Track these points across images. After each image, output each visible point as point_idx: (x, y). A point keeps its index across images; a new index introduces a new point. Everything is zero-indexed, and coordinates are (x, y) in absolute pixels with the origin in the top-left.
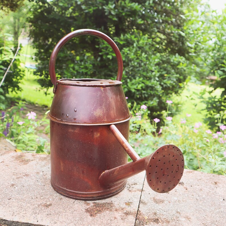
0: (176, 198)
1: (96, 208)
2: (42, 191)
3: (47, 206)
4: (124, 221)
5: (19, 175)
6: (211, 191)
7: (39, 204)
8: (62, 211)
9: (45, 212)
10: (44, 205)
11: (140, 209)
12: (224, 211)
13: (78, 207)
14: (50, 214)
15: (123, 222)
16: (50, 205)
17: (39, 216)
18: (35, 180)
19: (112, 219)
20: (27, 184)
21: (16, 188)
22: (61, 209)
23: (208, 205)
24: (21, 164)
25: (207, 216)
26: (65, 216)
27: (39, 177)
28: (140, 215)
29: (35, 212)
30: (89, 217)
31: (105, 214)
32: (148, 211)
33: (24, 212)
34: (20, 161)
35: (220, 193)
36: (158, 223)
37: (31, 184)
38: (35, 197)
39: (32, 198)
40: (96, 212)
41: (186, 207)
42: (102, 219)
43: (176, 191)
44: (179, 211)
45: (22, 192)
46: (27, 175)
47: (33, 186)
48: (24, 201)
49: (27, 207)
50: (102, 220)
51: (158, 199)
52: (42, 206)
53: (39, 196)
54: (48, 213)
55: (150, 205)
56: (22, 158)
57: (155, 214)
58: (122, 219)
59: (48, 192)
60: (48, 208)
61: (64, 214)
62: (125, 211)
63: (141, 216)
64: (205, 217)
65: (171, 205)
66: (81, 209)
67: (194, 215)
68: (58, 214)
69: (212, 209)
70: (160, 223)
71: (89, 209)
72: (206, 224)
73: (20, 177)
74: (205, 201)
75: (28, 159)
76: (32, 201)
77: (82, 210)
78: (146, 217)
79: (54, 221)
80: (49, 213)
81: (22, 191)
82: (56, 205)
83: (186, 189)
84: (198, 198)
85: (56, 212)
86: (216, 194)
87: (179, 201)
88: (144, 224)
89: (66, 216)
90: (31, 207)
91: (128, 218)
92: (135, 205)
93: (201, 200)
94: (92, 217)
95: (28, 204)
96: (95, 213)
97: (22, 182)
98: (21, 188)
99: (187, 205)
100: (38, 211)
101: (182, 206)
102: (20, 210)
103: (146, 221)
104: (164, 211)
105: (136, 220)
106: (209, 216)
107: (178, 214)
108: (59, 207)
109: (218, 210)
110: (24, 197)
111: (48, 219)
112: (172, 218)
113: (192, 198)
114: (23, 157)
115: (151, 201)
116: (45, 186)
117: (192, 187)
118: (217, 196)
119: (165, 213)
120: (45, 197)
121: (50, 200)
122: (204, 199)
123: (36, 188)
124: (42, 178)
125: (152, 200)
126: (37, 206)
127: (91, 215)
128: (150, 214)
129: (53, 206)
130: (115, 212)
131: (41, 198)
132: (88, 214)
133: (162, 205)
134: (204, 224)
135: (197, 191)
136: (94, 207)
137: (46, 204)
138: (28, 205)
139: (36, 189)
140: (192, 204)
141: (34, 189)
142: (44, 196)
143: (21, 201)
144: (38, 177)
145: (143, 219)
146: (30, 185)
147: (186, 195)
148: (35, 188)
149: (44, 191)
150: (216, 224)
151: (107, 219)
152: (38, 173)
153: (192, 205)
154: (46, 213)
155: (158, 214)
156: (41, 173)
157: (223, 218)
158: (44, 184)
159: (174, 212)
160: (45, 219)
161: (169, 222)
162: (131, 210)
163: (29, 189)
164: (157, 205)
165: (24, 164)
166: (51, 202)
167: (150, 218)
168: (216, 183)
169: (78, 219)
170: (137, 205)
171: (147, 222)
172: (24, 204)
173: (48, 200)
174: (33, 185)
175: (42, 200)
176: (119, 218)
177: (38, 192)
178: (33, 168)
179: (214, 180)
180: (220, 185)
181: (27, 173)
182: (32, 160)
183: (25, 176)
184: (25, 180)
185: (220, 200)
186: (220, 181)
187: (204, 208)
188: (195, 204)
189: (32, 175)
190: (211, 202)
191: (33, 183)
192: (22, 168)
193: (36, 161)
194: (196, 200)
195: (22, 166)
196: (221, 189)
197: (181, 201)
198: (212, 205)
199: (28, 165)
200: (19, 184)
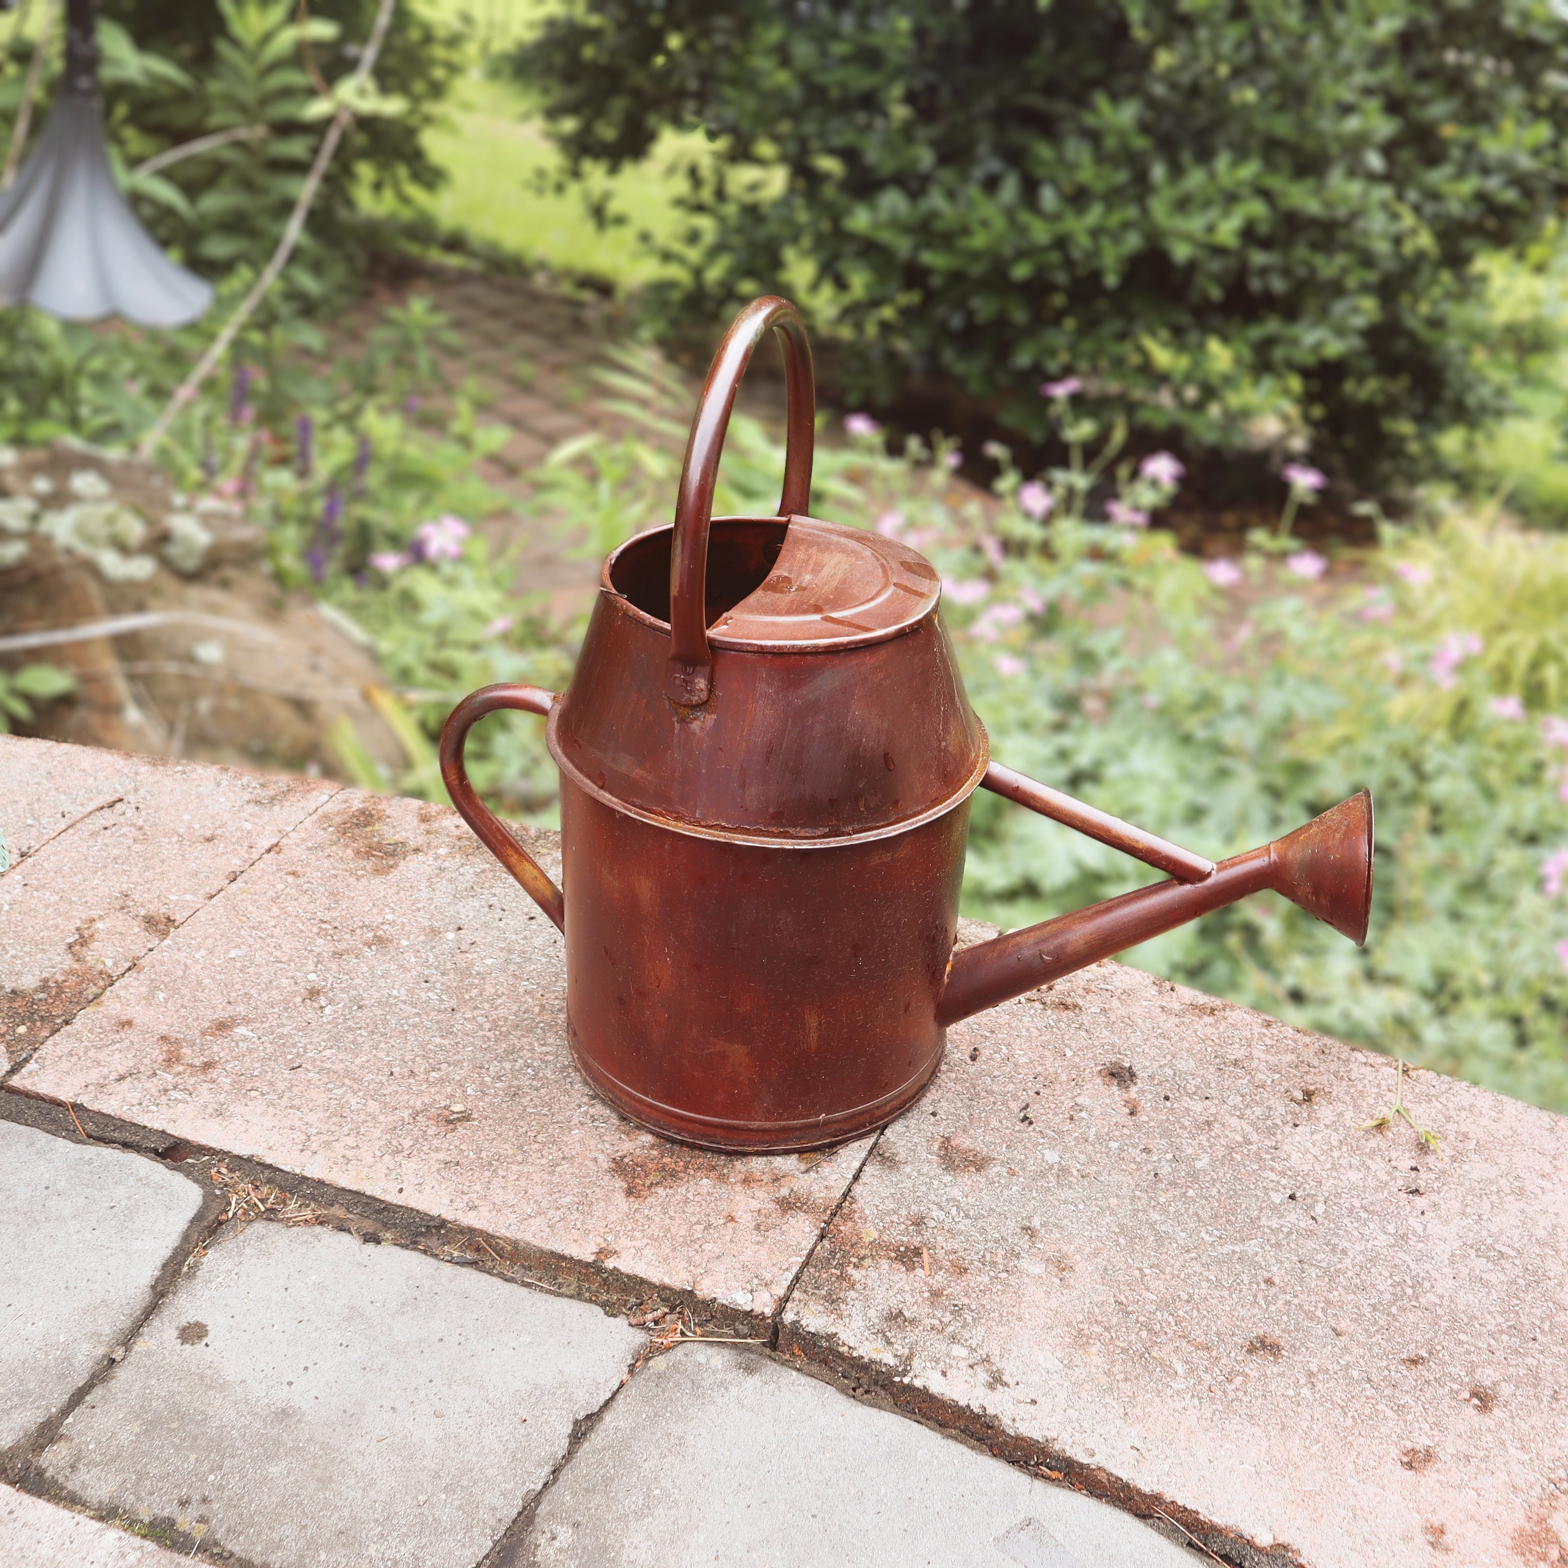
0: (1052, 1157)
1: (663, 1157)
2: (438, 1040)
3: (451, 1121)
4: (762, 1239)
5: (348, 936)
6: (1254, 1137)
7: (419, 1106)
8: (510, 1152)
9: (437, 1150)
10: (439, 1115)
11: (858, 1189)
12: (1256, 1254)
13: (582, 1142)
14: (457, 1164)
15: (758, 1243)
16: (466, 1117)
17: (409, 1166)
18: (415, 973)
19: (712, 1220)
20: (376, 995)
21: (328, 1010)
22: (506, 1146)
23: (1197, 1214)
24: (360, 873)
25: (1157, 1266)
26: (517, 1180)
27: (436, 957)
28: (848, 1218)
29: (394, 1143)
30: (619, 1198)
31: (690, 1196)
32: (892, 1206)
33: (351, 1141)
34: (358, 853)
35: (1295, 1161)
36: (911, 1268)
37: (395, 993)
38: (406, 1072)
39: (392, 1074)
40: (652, 1178)
41: (1081, 1207)
42: (671, 1218)
43: (1072, 1118)
44: (1036, 1223)
45: (351, 1037)
46: (380, 941)
47: (403, 1007)
48: (356, 1087)
49: (363, 1117)
50: (667, 1221)
51: (965, 1146)
52: (429, 1119)
53: (421, 1067)
54: (449, 1159)
55: (915, 1174)
56: (369, 829)
57: (919, 1222)
58: (758, 1227)
59: (464, 1047)
60: (453, 1130)
61: (515, 1168)
62: (784, 1192)
63: (850, 1224)
64: (1147, 1271)
65: (1015, 1188)
66: (594, 1154)
67: (1096, 1255)
68: (490, 1164)
69: (1203, 1234)
70: (919, 1272)
71: (626, 1160)
72: (1130, 1309)
73: (347, 951)
74: (1191, 1193)
75: (398, 838)
76: (390, 1089)
77: (595, 1160)
78: (870, 1234)
79: (466, 1198)
80: (454, 1156)
81: (350, 1029)
82: (491, 1122)
83: (1132, 1113)
84: (1165, 1170)
85: (483, 1155)
86: (1273, 1159)
87: (1064, 1171)
88: (850, 1262)
89: (523, 1182)
90: (382, 1118)
91: (785, 1227)
92: (844, 1165)
93: (1173, 1184)
94: (632, 1199)
95: (370, 1102)
96: (648, 1183)
97: (357, 981)
98: (347, 1012)
99: (1089, 1198)
100: (407, 1143)
101: (1065, 1202)
102: (333, 1128)
103: (863, 1252)
104: (967, 1216)
105: (822, 1237)
106: (1168, 1270)
107: (1027, 1237)
108: (500, 1135)
109: (1228, 1248)
110: (358, 1061)
111: (444, 1186)
112: (988, 1255)
113: (1134, 1166)
114: (377, 827)
115: (924, 1155)
116: (458, 1015)
117: (1168, 1104)
118: (1272, 1170)
119: (964, 1224)
120: (448, 1074)
121: (469, 1091)
122: (1196, 1179)
123: (417, 1019)
124: (449, 965)
125: (936, 1147)
126: (406, 1114)
127: (630, 1192)
128: (895, 1218)
129: (476, 1123)
130: (738, 1188)
131: (432, 1079)
132: (620, 1184)
133: (970, 1182)
134: (1121, 1303)
135: (1183, 1127)
136: (655, 1153)
137: (447, 1113)
138: (373, 1106)
139: (414, 1026)
140: (1117, 1196)
141: (406, 1028)
142: (444, 1066)
143: (343, 1085)
144: (431, 959)
145: (854, 1240)
146: (392, 1001)
147: (1114, 1145)
148: (410, 1022)
149: (446, 1042)
150: (1181, 1313)
151: (694, 1220)
152: (434, 932)
153: (1113, 1201)
154: (442, 1156)
155: (932, 1224)
156: (451, 936)
157: (1229, 1289)
158: (453, 1003)
159: (1012, 1225)
160: (434, 1183)
161: (966, 1270)
162: (815, 1187)
163: (386, 1022)
164: (947, 1178)
165: (377, 872)
166: (469, 1105)
167: (886, 1238)
168: (1309, 1096)
169: (568, 1199)
170: (848, 1168)
171: (863, 1258)
172: (353, 1102)
173: (459, 1092)
174: (405, 1002)
175: (433, 1090)
176: (745, 1220)
177: (422, 1046)
178: (417, 900)
179: (1307, 1078)
180: (1324, 1111)
181: (385, 927)
182: (417, 850)
183: (374, 948)
184: (372, 969)
185: (1272, 1194)
186: (1339, 1090)
187: (1164, 1228)
188: (1133, 1198)
189: (404, 943)
190: (1219, 1201)
191: (403, 991)
192: (363, 898)
193: (437, 858)
194: (1151, 1177)
195: (363, 880)
196: (1317, 1137)
197: (1075, 1173)
198: (1215, 1217)
199: (394, 876)
200: (342, 990)
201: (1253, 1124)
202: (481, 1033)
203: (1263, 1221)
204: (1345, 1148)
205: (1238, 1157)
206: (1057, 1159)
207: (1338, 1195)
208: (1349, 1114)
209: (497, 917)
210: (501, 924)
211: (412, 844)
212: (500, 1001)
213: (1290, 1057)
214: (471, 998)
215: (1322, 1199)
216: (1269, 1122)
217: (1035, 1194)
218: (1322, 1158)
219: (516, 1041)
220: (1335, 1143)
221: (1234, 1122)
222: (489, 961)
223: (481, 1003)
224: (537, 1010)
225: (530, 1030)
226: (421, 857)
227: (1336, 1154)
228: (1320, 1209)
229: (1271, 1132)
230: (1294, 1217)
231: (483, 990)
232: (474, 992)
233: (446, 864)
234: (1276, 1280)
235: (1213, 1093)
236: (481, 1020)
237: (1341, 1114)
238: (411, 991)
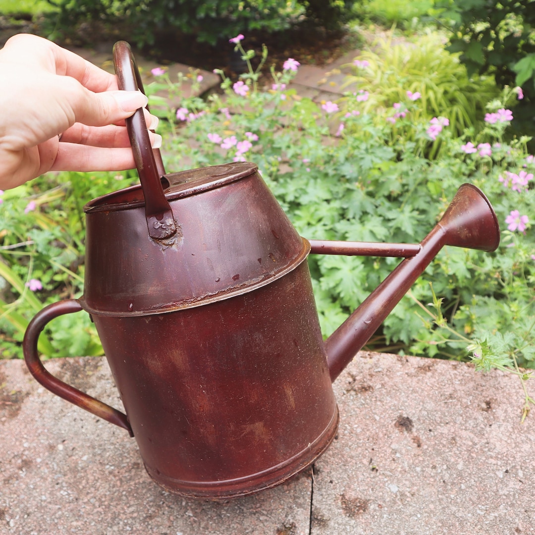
0: (394, 488)
2: (75, 523)
5: (8, 466)
6: (476, 440)
12: (506, 514)
18: (50, 480)
20: (34, 503)
21: (12, 524)
23: (470, 499)
24: (3, 419)
27: (58, 465)
35: (499, 448)
37: (44, 498)
41: (419, 516)
43: (394, 460)
46: (27, 464)
47: (50, 506)
51: (353, 497)
59: (90, 523)
65: (385, 516)
69: (479, 512)
74: (463, 487)
75: (16, 389)
83: (419, 446)
84: (447, 477)
86: (489, 451)
93: (453, 484)
97: (22, 496)
98: (22, 521)
99: (420, 509)
101: (411, 515)
109: (492, 516)
113: (432, 480)
115: (336, 511)
116: (80, 502)
117: (432, 433)
118: (492, 457)
122: (462, 478)
123: (60, 513)
125: (340, 503)
133: (363, 521)
135: (444, 446)
139: (59, 518)
140: (432, 502)
141: (56, 521)
144: (55, 467)
146: (43, 504)
147: (418, 469)
148: (57, 515)
153: (432, 506)
156: (61, 447)
158: (76, 494)
163: (44, 520)
164: (352, 522)
165: (12, 416)
168: (489, 405)
174: (50, 503)
178: (37, 428)
179: (484, 393)
180: (499, 412)
181: (26, 453)
182: (28, 394)
183: (24, 470)
184: (27, 485)
185: (497, 473)
186: (499, 396)
187: (460, 515)
188: (440, 500)
189: (39, 460)
190: (477, 487)
191: (48, 496)
192: (9, 437)
193: (39, 396)
194: (442, 484)
195: (6, 424)
196: (502, 429)
197: (408, 495)
198: (479, 498)
199: (21, 416)
200: (16, 506)
201: (472, 432)
202: (95, 510)
203: (501, 492)
204: (516, 431)
205: (474, 455)
206: (397, 489)
207: (525, 462)
208: (510, 409)
209: (80, 425)
210: (83, 430)
211: (24, 391)
212: (98, 484)
213: (471, 384)
214: (84, 487)
215: (518, 467)
216: (478, 428)
217: (395, 516)
218: (509, 441)
219: (115, 510)
220: (511, 430)
221: (464, 434)
222: (85, 458)
223: (89, 489)
224: (118, 483)
225: (120, 499)
226: (31, 398)
227: (514, 436)
228: (520, 473)
229: (481, 434)
230: (513, 485)
231: (88, 480)
232: (84, 482)
233: (45, 399)
234: (521, 528)
235: (448, 419)
236: (93, 500)
237: (506, 411)
238: (51, 493)
